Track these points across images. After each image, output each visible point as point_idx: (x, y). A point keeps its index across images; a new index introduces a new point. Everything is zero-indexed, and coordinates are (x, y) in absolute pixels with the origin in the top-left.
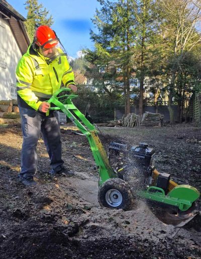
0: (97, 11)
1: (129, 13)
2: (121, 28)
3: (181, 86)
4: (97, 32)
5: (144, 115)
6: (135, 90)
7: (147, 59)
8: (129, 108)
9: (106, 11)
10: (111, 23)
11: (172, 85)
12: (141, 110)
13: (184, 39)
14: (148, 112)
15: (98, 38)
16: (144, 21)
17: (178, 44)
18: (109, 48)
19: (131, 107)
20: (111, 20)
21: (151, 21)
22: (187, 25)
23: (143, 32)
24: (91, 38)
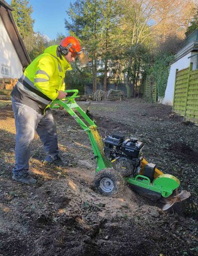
0: (71, 5)
1: (97, 9)
2: (90, 21)
3: (136, 69)
4: (71, 22)
5: (109, 92)
6: (100, 71)
7: (109, 46)
8: (96, 84)
9: (78, 5)
10: (82, 15)
11: (129, 68)
12: (105, 87)
13: (139, 32)
14: (112, 89)
15: (71, 27)
16: (108, 15)
17: (135, 36)
18: (81, 36)
19: (98, 84)
20: (82, 13)
21: (114, 16)
22: (141, 21)
23: (107, 24)
24: (66, 27)
